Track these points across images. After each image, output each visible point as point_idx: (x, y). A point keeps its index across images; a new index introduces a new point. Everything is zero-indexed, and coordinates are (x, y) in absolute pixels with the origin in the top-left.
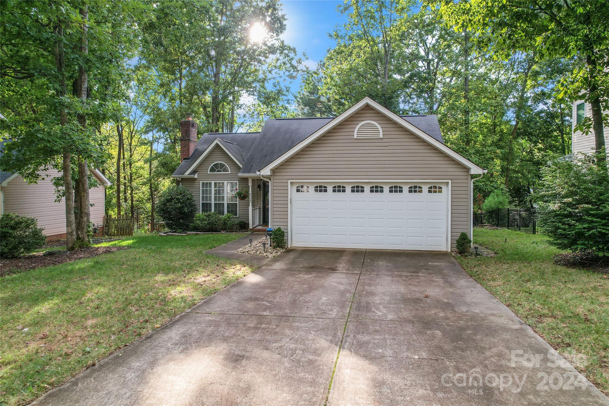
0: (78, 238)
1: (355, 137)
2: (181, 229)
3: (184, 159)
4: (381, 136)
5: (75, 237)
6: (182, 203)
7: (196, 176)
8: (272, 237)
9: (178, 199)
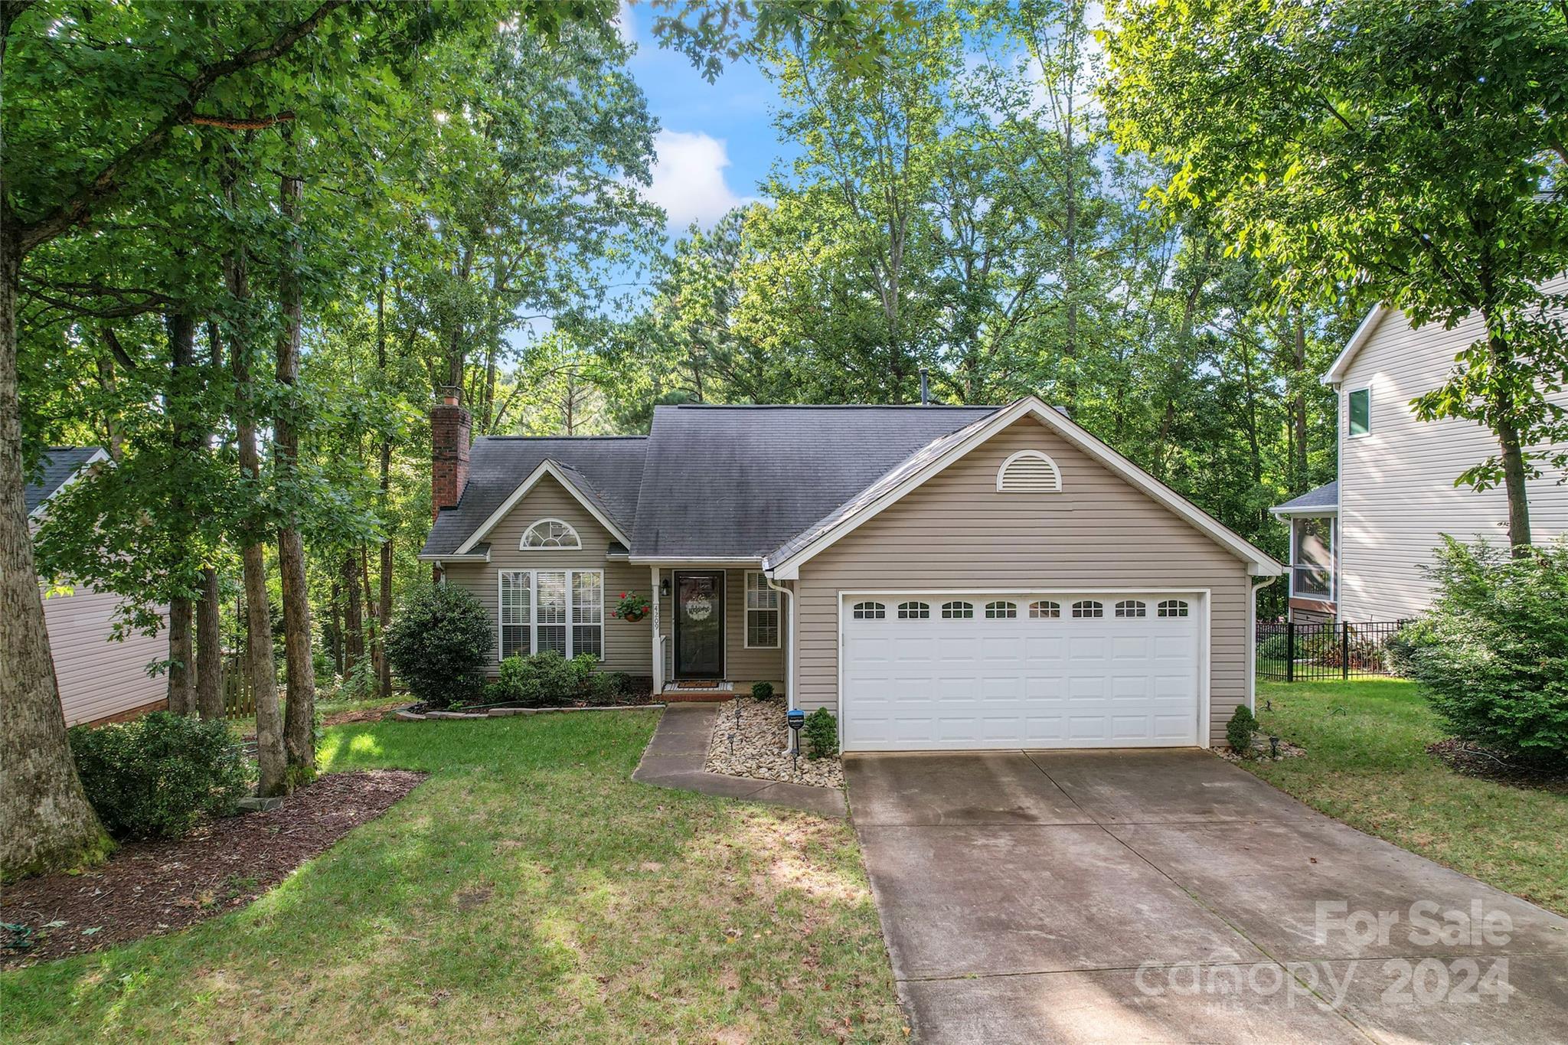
0: (292, 760)
1: (1000, 487)
2: (458, 699)
3: (443, 509)
4: (1059, 487)
5: (282, 758)
6: (464, 631)
7: (488, 558)
8: (802, 731)
9: (452, 621)
